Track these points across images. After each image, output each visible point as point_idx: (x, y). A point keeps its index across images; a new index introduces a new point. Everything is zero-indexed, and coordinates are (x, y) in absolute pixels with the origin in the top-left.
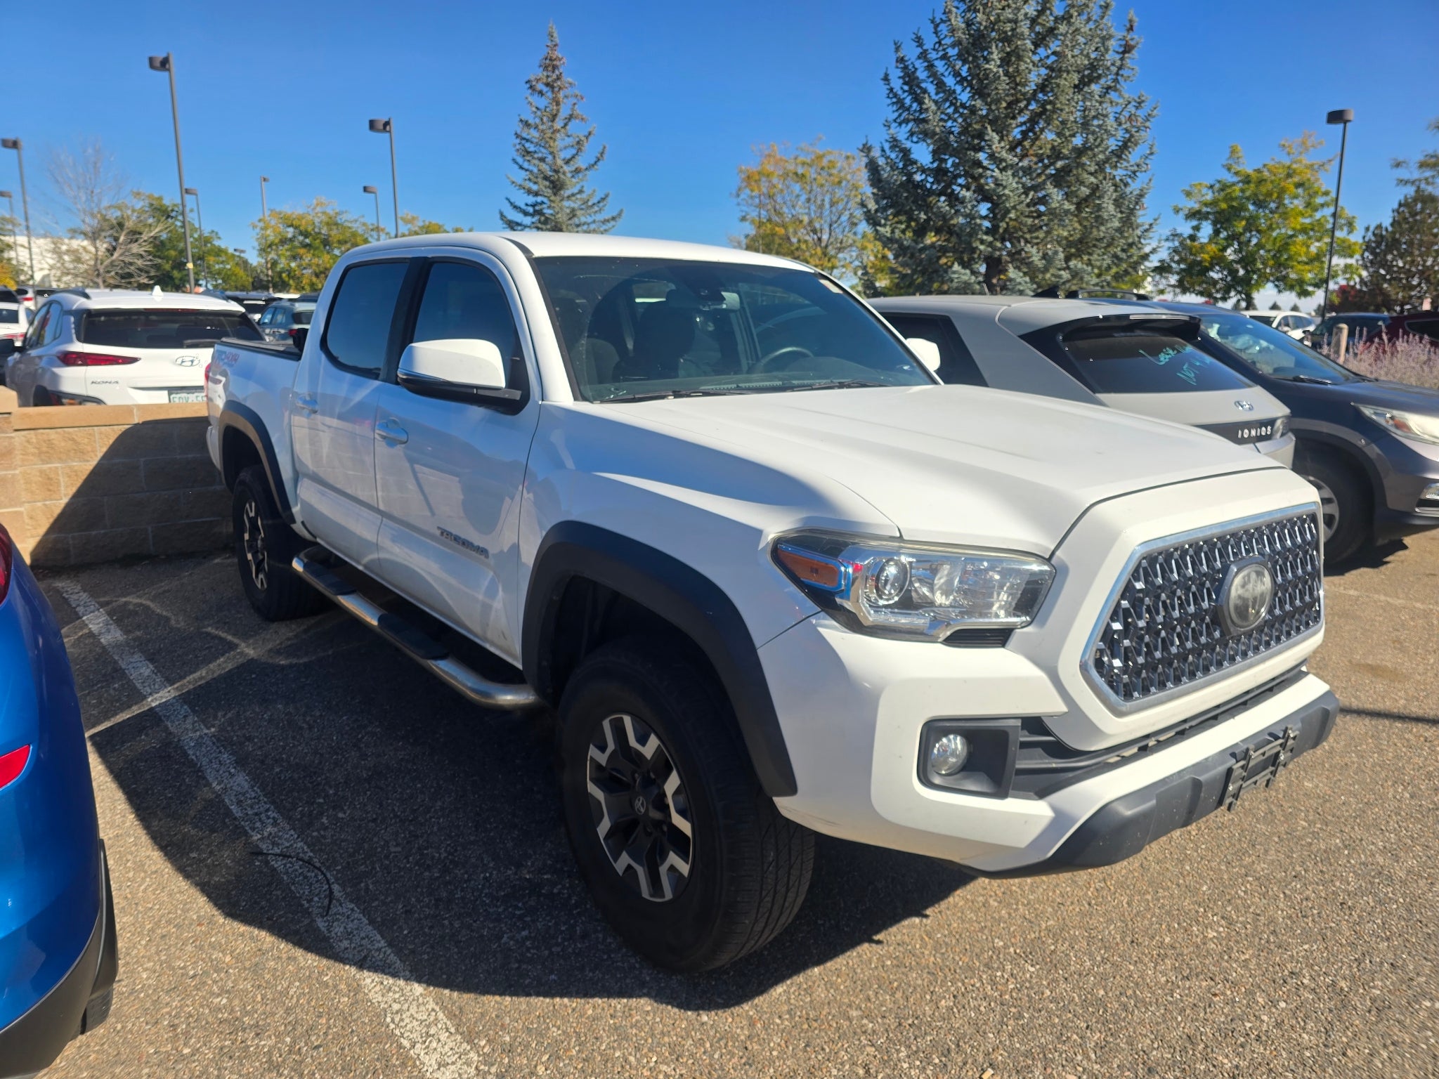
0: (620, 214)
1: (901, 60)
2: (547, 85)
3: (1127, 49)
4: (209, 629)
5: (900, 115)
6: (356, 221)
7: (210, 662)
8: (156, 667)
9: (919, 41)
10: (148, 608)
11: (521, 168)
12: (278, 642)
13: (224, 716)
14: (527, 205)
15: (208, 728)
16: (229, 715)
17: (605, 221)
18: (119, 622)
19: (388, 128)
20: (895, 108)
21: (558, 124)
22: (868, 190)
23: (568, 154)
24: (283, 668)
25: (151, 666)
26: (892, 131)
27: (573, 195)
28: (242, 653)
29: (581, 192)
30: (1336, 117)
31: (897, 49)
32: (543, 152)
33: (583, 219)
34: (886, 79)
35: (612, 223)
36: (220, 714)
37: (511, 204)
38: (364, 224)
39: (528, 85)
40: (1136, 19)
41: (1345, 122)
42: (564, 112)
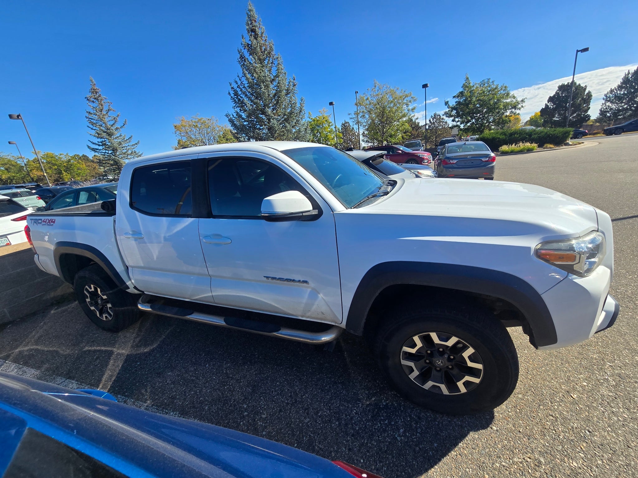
0: (138, 142)
1: (233, 88)
2: (95, 99)
3: (294, 85)
4: (87, 348)
5: (236, 105)
6: (8, 155)
7: (107, 366)
8: (77, 381)
9: (236, 82)
10: (37, 350)
11: (92, 129)
12: (132, 341)
13: (146, 391)
14: (98, 142)
15: (145, 402)
16: (149, 390)
17: (133, 145)
18: (26, 364)
19: (20, 117)
20: (234, 103)
21: (104, 112)
22: (232, 128)
23: (112, 123)
24: (149, 353)
25: (74, 381)
26: (236, 109)
27: (118, 137)
28: (118, 354)
29: (120, 136)
30: (331, 104)
31: (231, 85)
32: (101, 123)
33: (124, 145)
34: (229, 94)
35: (136, 145)
36: (143, 391)
37: (91, 142)
38: (13, 157)
39: (86, 99)
40: (295, 77)
41: (333, 105)
42: (105, 108)
